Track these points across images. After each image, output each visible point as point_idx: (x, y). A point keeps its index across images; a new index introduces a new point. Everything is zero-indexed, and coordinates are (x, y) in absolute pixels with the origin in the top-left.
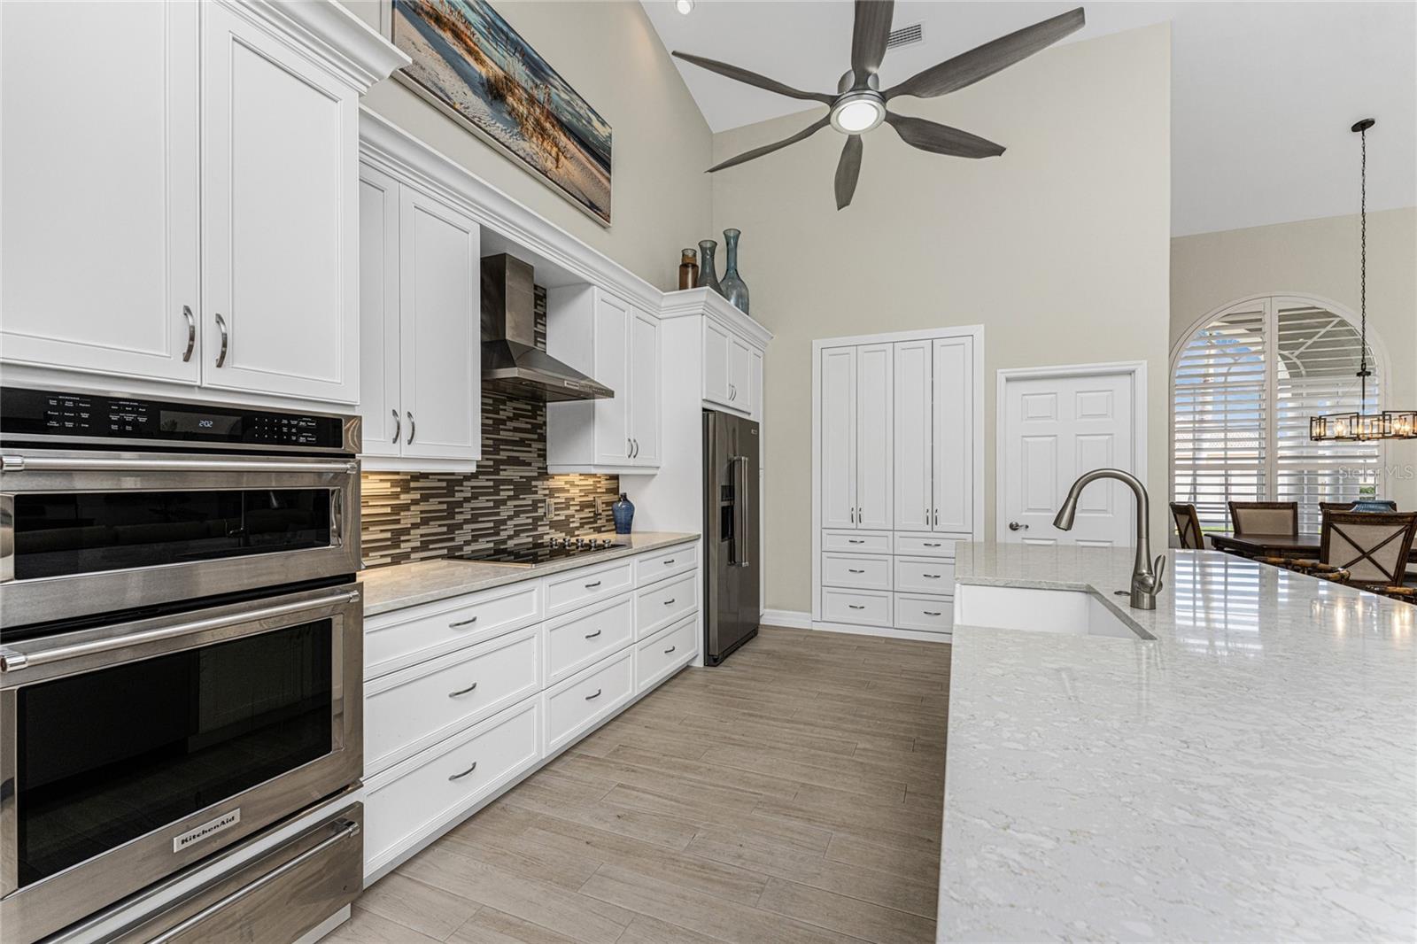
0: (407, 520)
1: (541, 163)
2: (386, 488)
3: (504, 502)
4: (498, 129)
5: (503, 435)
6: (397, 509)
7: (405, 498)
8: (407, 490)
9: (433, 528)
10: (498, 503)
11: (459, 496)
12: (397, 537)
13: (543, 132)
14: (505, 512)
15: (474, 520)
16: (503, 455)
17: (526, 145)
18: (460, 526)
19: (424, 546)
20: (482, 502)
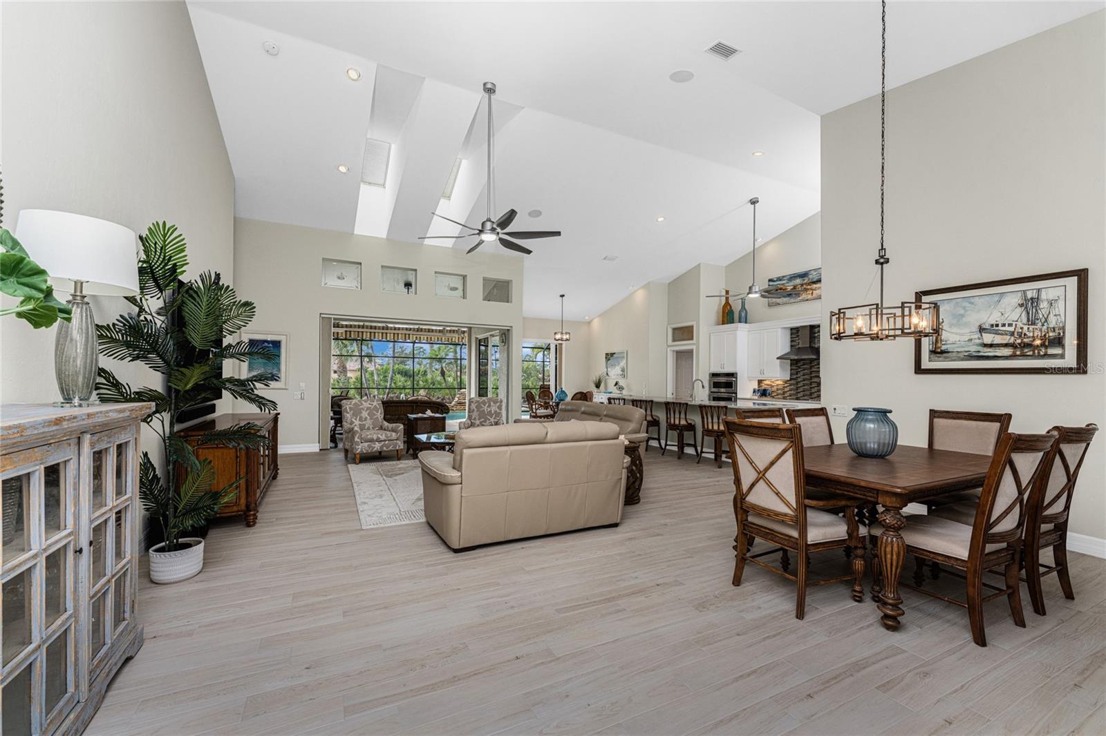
0: (786, 389)
1: (806, 298)
2: (782, 383)
3: (813, 388)
4: (792, 300)
5: (813, 370)
6: (784, 387)
7: (786, 385)
8: (786, 383)
9: (792, 392)
10: (811, 388)
11: (799, 386)
12: (784, 393)
13: (806, 290)
14: (813, 390)
15: (804, 391)
16: (813, 375)
17: (801, 298)
18: (799, 392)
19: (790, 396)
20: (806, 387)
